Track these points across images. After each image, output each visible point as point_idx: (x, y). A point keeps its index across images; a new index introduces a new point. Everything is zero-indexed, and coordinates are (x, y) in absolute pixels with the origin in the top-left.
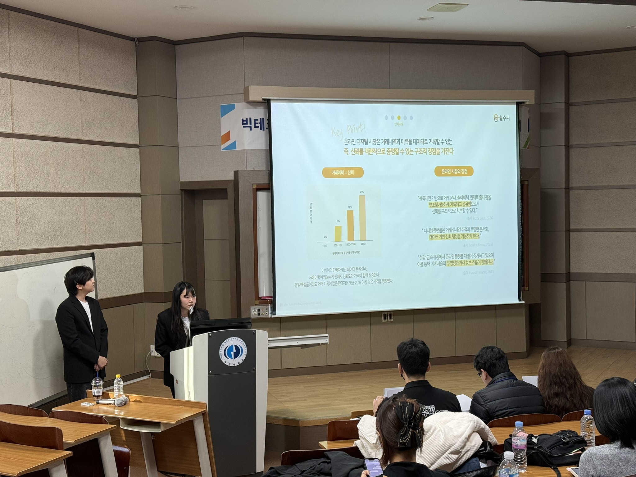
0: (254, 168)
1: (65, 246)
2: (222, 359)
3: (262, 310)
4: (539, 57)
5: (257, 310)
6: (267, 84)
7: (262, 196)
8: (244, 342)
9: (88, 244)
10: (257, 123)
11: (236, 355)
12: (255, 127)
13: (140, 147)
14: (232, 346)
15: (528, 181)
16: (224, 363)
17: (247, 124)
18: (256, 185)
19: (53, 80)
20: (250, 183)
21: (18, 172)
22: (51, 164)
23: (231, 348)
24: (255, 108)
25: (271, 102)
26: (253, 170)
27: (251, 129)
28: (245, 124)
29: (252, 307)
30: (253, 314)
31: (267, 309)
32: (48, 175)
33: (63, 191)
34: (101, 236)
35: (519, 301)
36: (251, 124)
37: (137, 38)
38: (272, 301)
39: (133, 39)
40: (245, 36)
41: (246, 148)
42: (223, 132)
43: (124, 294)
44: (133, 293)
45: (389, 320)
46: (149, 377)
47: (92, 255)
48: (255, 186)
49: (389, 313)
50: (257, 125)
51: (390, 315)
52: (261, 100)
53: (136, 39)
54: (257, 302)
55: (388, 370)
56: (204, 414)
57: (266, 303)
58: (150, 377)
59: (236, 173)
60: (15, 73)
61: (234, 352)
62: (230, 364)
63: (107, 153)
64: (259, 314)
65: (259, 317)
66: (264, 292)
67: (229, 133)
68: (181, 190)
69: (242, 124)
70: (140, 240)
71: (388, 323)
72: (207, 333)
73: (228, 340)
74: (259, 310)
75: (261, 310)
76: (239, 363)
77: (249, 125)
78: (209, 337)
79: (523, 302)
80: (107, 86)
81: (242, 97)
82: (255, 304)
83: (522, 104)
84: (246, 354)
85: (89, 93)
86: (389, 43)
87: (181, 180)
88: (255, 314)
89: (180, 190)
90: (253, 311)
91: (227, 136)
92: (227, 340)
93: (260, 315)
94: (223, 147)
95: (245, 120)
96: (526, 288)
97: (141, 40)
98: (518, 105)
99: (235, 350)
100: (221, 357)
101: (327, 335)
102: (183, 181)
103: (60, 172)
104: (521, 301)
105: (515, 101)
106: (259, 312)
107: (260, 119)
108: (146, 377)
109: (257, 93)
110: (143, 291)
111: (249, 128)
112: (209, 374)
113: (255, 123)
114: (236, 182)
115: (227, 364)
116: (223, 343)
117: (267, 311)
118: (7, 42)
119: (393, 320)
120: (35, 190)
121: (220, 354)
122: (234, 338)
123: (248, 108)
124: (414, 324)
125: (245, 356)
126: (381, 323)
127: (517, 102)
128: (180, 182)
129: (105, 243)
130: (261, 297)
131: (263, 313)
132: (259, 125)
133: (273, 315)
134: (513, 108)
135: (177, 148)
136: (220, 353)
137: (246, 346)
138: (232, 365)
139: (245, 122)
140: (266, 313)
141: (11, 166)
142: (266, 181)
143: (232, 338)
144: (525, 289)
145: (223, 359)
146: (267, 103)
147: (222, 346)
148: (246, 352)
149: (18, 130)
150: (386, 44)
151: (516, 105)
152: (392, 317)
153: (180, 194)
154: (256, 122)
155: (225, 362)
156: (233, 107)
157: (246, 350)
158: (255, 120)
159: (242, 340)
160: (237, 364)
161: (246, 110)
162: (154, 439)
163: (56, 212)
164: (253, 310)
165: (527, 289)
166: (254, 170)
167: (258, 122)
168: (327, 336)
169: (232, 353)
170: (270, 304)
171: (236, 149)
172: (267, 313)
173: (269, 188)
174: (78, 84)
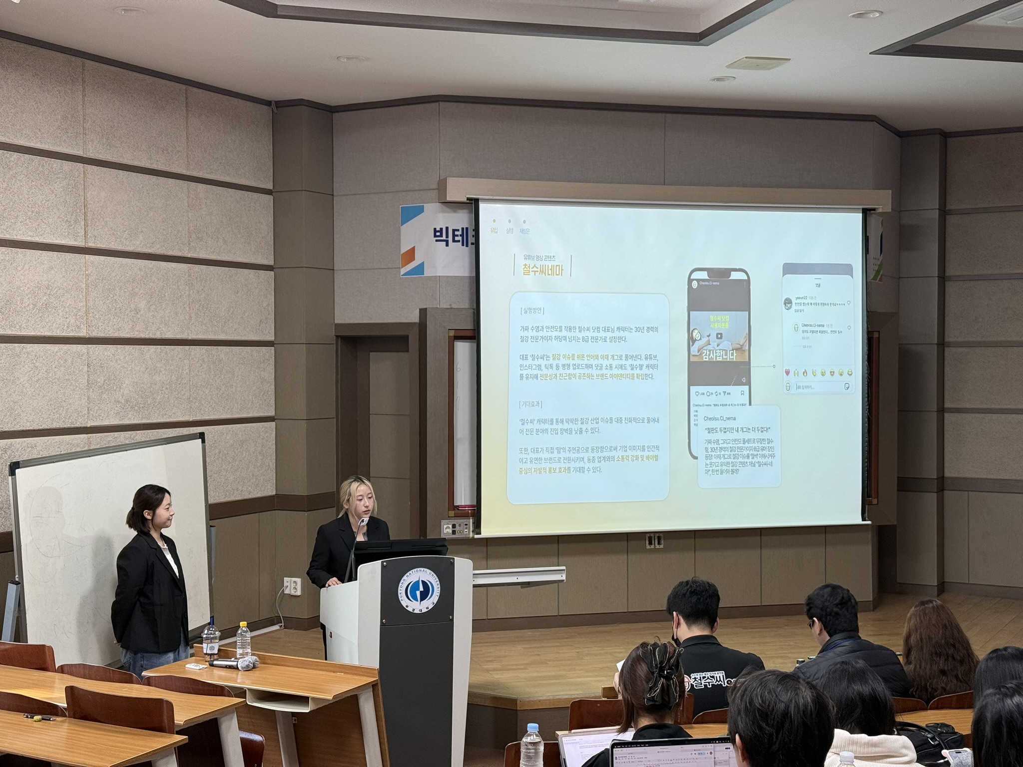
0: (450, 305)
1: (159, 421)
2: (401, 602)
3: (460, 525)
4: (899, 139)
5: (451, 526)
6: (474, 176)
7: (462, 349)
8: (436, 577)
9: (193, 419)
10: (457, 236)
11: (424, 596)
12: (454, 241)
13: (274, 270)
14: (418, 582)
15: (879, 332)
16: (405, 607)
17: (442, 237)
18: (453, 331)
19: (148, 165)
20: (444, 328)
21: (92, 307)
22: (141, 295)
23: (416, 585)
24: (455, 212)
25: (480, 203)
26: (449, 307)
27: (447, 245)
28: (438, 236)
29: (443, 522)
30: (445, 532)
31: (466, 525)
32: (137, 311)
33: (158, 336)
34: (213, 406)
35: (863, 520)
36: (447, 236)
37: (275, 102)
38: (475, 513)
39: (268, 103)
40: (441, 101)
41: (440, 273)
42: (404, 249)
43: (246, 497)
44: (259, 495)
45: (657, 547)
46: (281, 626)
47: (202, 436)
48: (452, 333)
49: (657, 535)
50: (456, 238)
51: (659, 538)
52: (465, 200)
53: (273, 103)
54: (452, 513)
55: (655, 624)
56: (374, 685)
57: (465, 515)
58: (283, 627)
59: (423, 312)
60: (91, 154)
61: (421, 592)
62: (414, 610)
63: (226, 278)
64: (454, 532)
65: (454, 536)
66: (463, 497)
67: (413, 250)
68: (337, 336)
69: (434, 237)
70: (272, 413)
71: (656, 550)
72: (380, 561)
73: (411, 573)
74: (454, 526)
75: (457, 525)
76: (427, 608)
77: (444, 238)
78: (383, 566)
79: (869, 522)
80: (228, 175)
81: (435, 194)
82: (449, 517)
83: (872, 212)
84: (439, 594)
85: (201, 186)
86: (664, 114)
87: (336, 322)
88: (448, 533)
89: (335, 337)
90: (445, 528)
91: (410, 255)
93: (455, 534)
94: (403, 271)
95: (439, 230)
96: (873, 500)
97: (281, 105)
98: (866, 212)
99: (421, 589)
100: (400, 599)
101: (564, 568)
102: (340, 322)
103: (154, 307)
104: (865, 520)
105: (861, 207)
106: (454, 529)
107: (463, 229)
108: (276, 627)
109: (458, 190)
110: (274, 493)
111: (445, 242)
112: (382, 624)
113: (454, 236)
114: (422, 326)
115: (410, 609)
116: (405, 577)
117: (466, 529)
118: (80, 107)
119: (664, 546)
120: (116, 335)
121: (399, 594)
122: (421, 569)
123: (443, 212)
124: (696, 554)
125: (437, 599)
126: (645, 550)
127: (863, 209)
128: (337, 325)
129: (220, 417)
130: (458, 506)
131: (460, 531)
132: (460, 238)
133: (477, 534)
134: (857, 218)
135: (332, 271)
136: (399, 592)
137: (438, 583)
138: (417, 611)
139: (438, 234)
140: (465, 530)
141: (81, 296)
142: (468, 325)
143: (419, 569)
144: (872, 502)
145: (404, 601)
146: (473, 205)
147: (402, 581)
148: (439, 591)
149: (94, 243)
150: (660, 116)
151: (863, 213)
152: (662, 542)
153: (335, 343)
154: (456, 233)
155: (407, 606)
156: (420, 210)
157: (439, 589)
158: (454, 231)
159: (433, 573)
160: (424, 610)
161: (441, 215)
162: (296, 722)
163: (147, 369)
164: (445, 526)
165: (875, 501)
166: (452, 308)
167: (459, 233)
168: (564, 570)
169: (418, 593)
170: (471, 518)
171: (424, 274)
172: (467, 530)
173: (473, 335)
174: (184, 172)
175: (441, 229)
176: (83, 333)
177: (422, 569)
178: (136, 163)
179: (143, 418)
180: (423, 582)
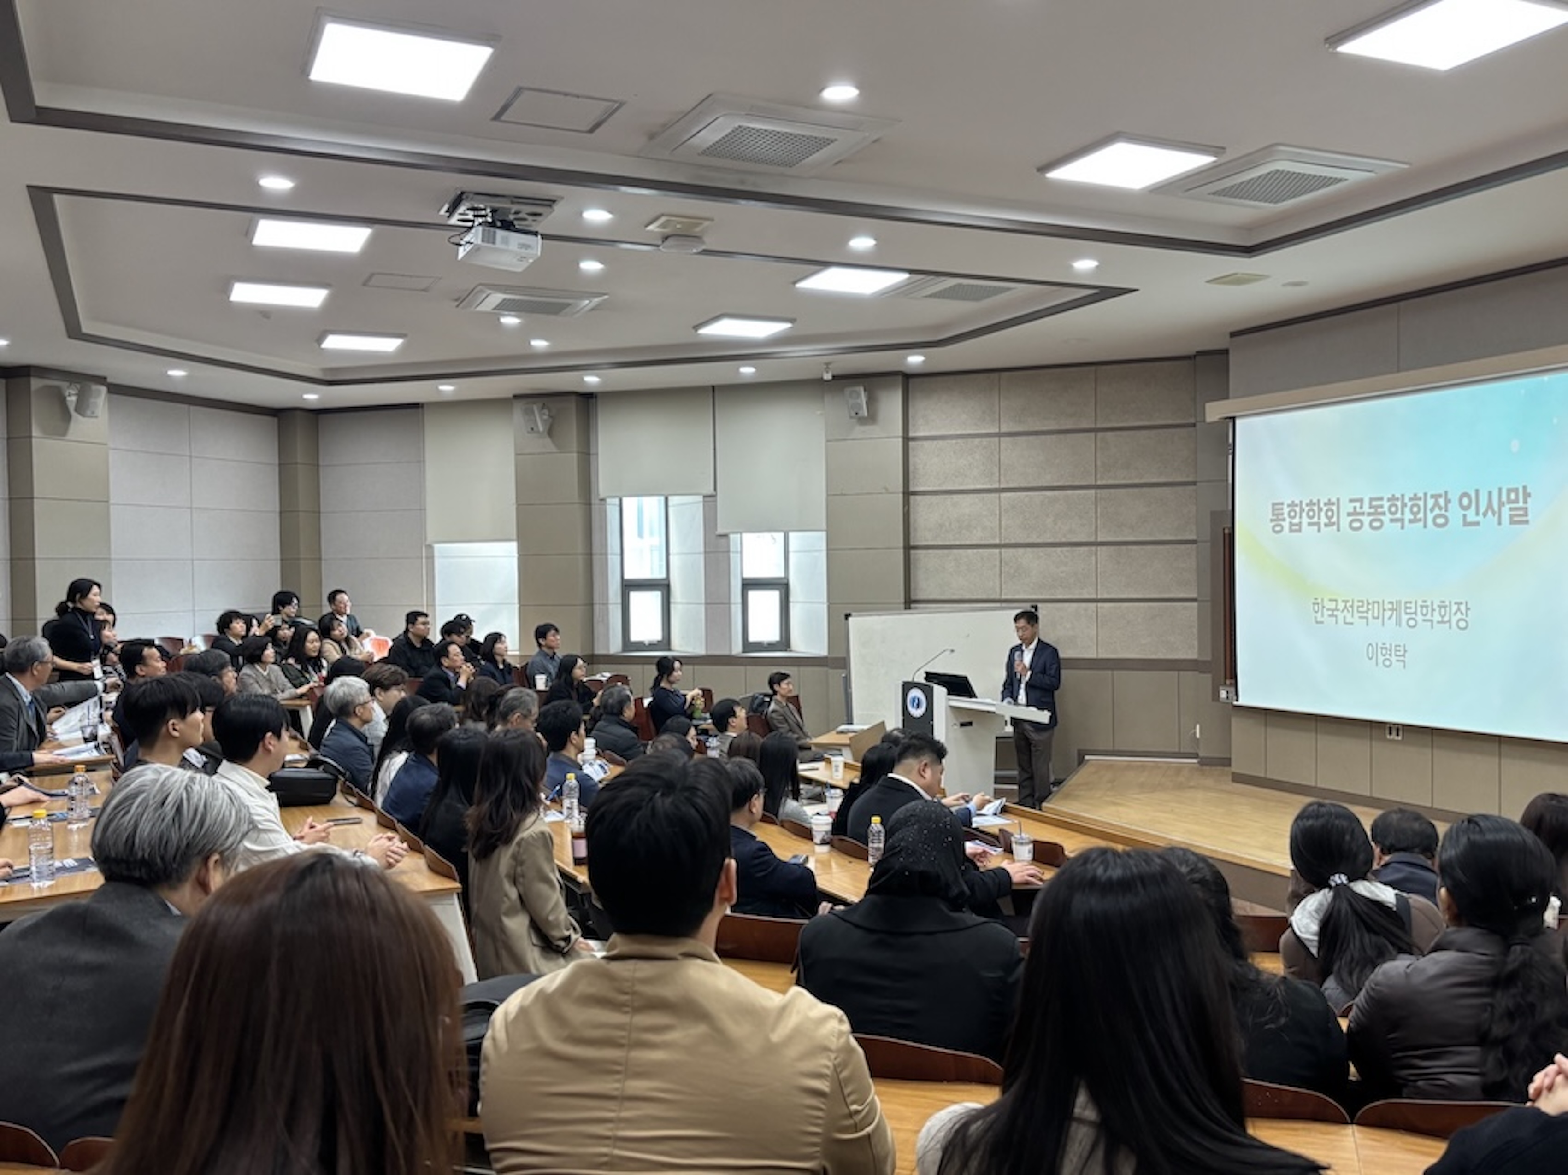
3: (1231, 693)
5: (1226, 693)
8: (924, 696)
9: (1101, 597)
11: (918, 706)
13: (1197, 484)
14: (915, 697)
20: (1221, 527)
21: (1005, 525)
29: (1221, 688)
30: (1221, 697)
33: (1064, 540)
45: (1396, 738)
48: (1226, 531)
49: (1396, 726)
51: (1398, 730)
53: (1194, 357)
54: (1225, 682)
64: (1228, 698)
65: (1226, 701)
70: (1194, 595)
71: (1393, 741)
74: (1228, 693)
76: (920, 715)
82: (1222, 684)
84: (926, 707)
85: (1109, 434)
86: (1398, 303)
88: (1225, 698)
90: (1220, 693)
92: (912, 690)
99: (917, 702)
103: (1061, 521)
108: (1195, 761)
110: (1196, 657)
115: (912, 714)
116: (910, 693)
118: (997, 401)
119: (1402, 739)
120: (1026, 541)
125: (924, 710)
126: (1386, 740)
133: (1234, 701)
136: (908, 702)
137: (925, 699)
138: (915, 716)
141: (995, 519)
143: (915, 689)
145: (910, 709)
146: (1230, 422)
147: (909, 695)
148: (926, 705)
149: (1007, 484)
152: (1401, 733)
159: (922, 693)
160: (918, 716)
163: (1054, 563)
164: (1223, 692)
169: (916, 704)
174: (1093, 426)
176: (997, 541)
177: (917, 689)
180: (918, 698)
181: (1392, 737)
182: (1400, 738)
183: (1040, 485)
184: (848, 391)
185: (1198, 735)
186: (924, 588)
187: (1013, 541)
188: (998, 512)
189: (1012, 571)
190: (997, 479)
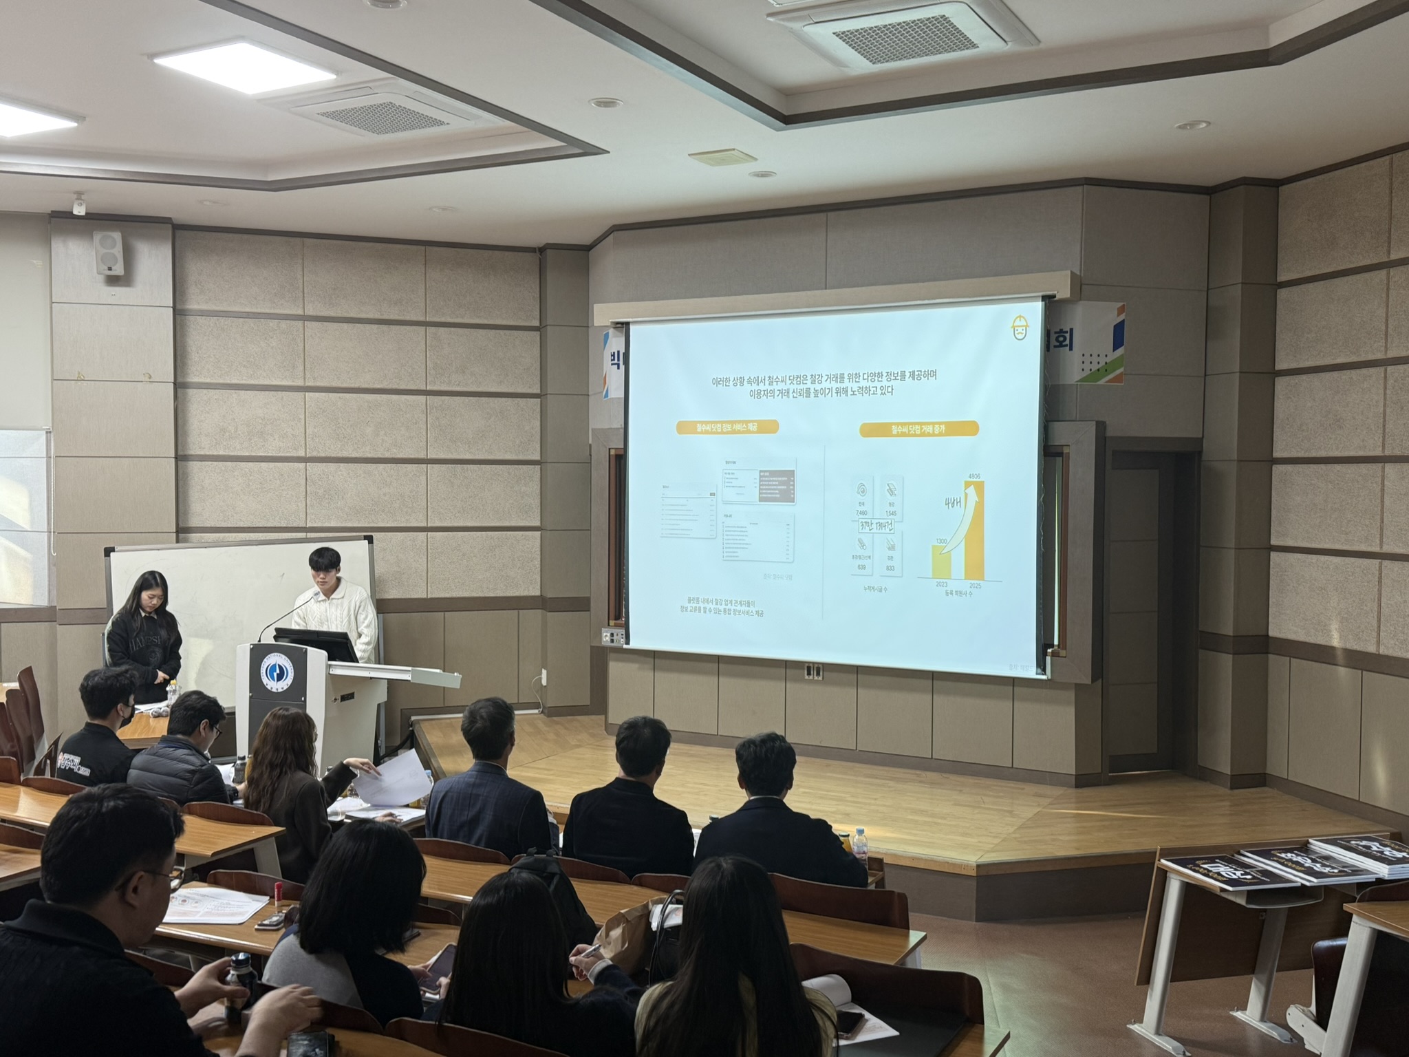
1: (388, 525)
2: (263, 680)
3: (617, 635)
5: (609, 635)
8: (290, 662)
11: (280, 677)
13: (540, 397)
14: (275, 665)
15: (1069, 446)
18: (614, 450)
19: (378, 316)
20: (605, 447)
22: (369, 423)
23: (272, 667)
24: (619, 336)
25: (630, 325)
27: (618, 368)
28: (612, 360)
29: (604, 630)
30: (604, 640)
31: (620, 635)
33: (387, 455)
35: (1039, 674)
36: (618, 360)
37: (538, 248)
38: (625, 624)
39: (532, 250)
41: (614, 396)
45: (816, 678)
47: (370, 540)
48: (613, 452)
49: (816, 666)
51: (818, 670)
53: (535, 248)
54: (612, 623)
60: (311, 312)
61: (278, 673)
64: (612, 641)
65: (612, 644)
67: (606, 374)
70: (536, 523)
71: (814, 681)
74: (612, 635)
75: (615, 635)
76: (282, 688)
77: (616, 361)
79: (1044, 677)
80: (478, 317)
82: (609, 625)
83: (1052, 299)
84: (293, 678)
85: (442, 329)
86: (825, 214)
88: (607, 641)
90: (604, 636)
91: (605, 379)
92: (270, 656)
94: (604, 394)
96: (1060, 651)
97: (542, 250)
98: (1044, 298)
99: (278, 671)
100: (262, 678)
105: (1041, 294)
106: (612, 638)
108: (536, 711)
110: (538, 593)
111: (616, 366)
115: (269, 687)
116: (265, 660)
118: (299, 277)
119: (823, 678)
120: (340, 455)
121: (261, 673)
123: (616, 336)
124: (859, 691)
125: (291, 681)
126: (803, 680)
131: (615, 640)
133: (625, 644)
134: (1038, 307)
135: (586, 396)
136: (261, 671)
137: (292, 667)
138: (274, 690)
139: (612, 357)
143: (276, 654)
144: (1058, 653)
145: (265, 680)
146: (624, 327)
147: (263, 663)
148: (293, 675)
149: (314, 382)
150: (822, 216)
151: (1042, 301)
152: (821, 673)
155: (266, 684)
157: (293, 673)
159: (287, 659)
160: (280, 690)
161: (613, 339)
164: (605, 634)
165: (1063, 653)
169: (275, 674)
170: (624, 628)
171: (609, 397)
172: (621, 640)
174: (422, 319)
175: (614, 353)
176: (301, 453)
177: (279, 654)
178: (363, 316)
179: (369, 523)
180: (279, 665)
181: (811, 677)
182: (820, 678)
183: (356, 386)
184: (97, 237)
185: (544, 682)
186: (200, 514)
187: (323, 455)
188: (302, 417)
189: (321, 492)
190: (302, 374)
